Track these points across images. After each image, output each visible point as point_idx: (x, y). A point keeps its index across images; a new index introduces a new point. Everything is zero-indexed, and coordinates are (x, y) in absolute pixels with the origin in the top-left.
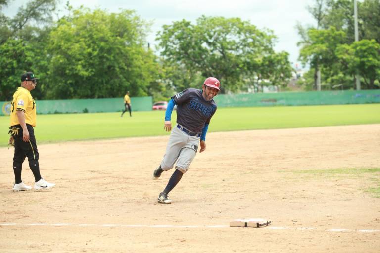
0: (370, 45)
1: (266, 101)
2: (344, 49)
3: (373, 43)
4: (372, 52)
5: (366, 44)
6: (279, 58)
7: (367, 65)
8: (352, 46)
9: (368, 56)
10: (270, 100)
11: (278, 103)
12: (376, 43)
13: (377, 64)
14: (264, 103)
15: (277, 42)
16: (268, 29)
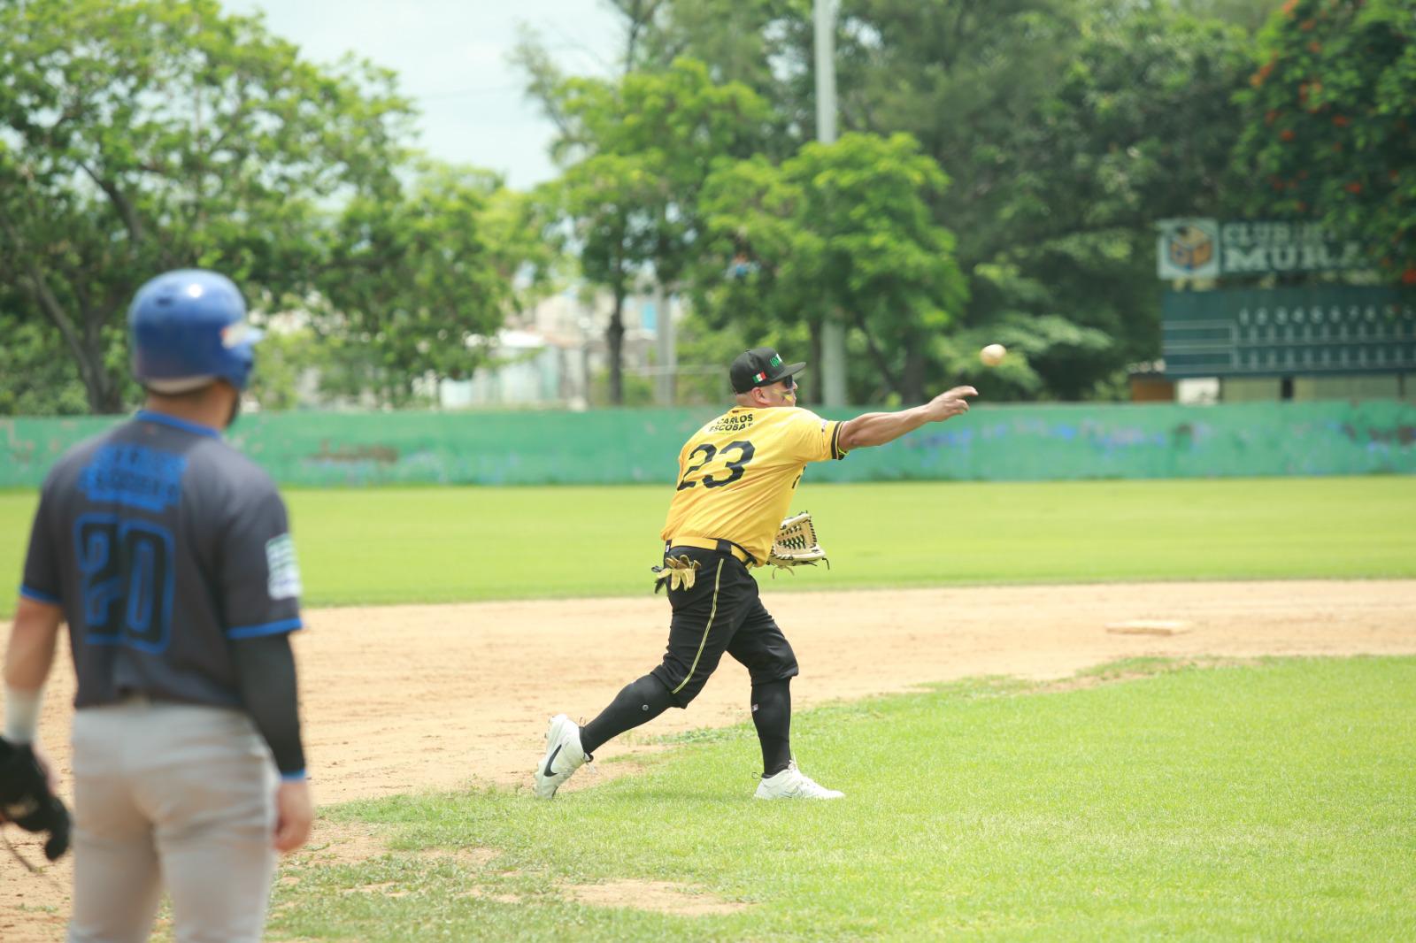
0: (884, 166)
1: (338, 457)
2: (748, 182)
3: (903, 156)
4: (894, 203)
5: (868, 157)
6: (425, 223)
8: (791, 167)
9: (870, 223)
10: (363, 453)
11: (403, 468)
12: (921, 152)
13: (918, 267)
14: (329, 466)
15: (416, 135)
16: (366, 64)
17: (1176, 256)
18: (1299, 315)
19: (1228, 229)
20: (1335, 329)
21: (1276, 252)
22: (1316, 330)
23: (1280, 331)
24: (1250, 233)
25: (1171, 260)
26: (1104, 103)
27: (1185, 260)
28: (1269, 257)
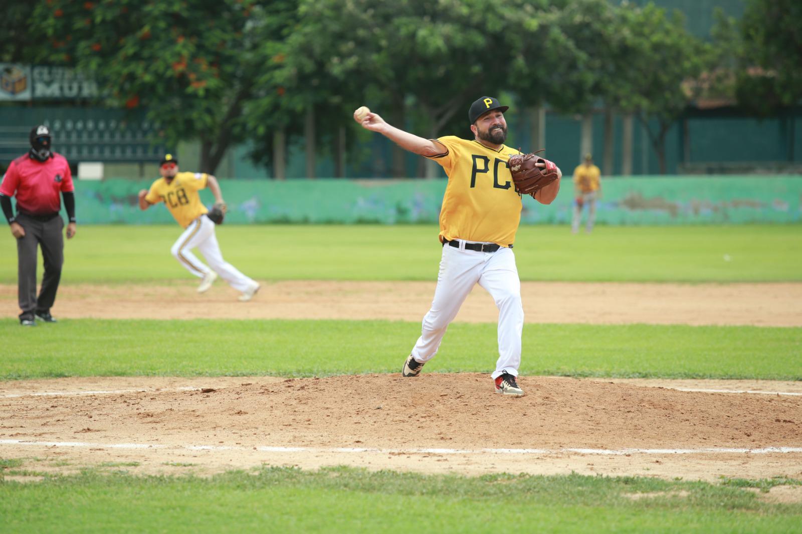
17: (5, 85)
18: (80, 125)
19: (36, 71)
20: (101, 134)
21: (66, 85)
22: (90, 134)
23: (68, 134)
24: (50, 73)
27: (10, 88)
28: (61, 89)
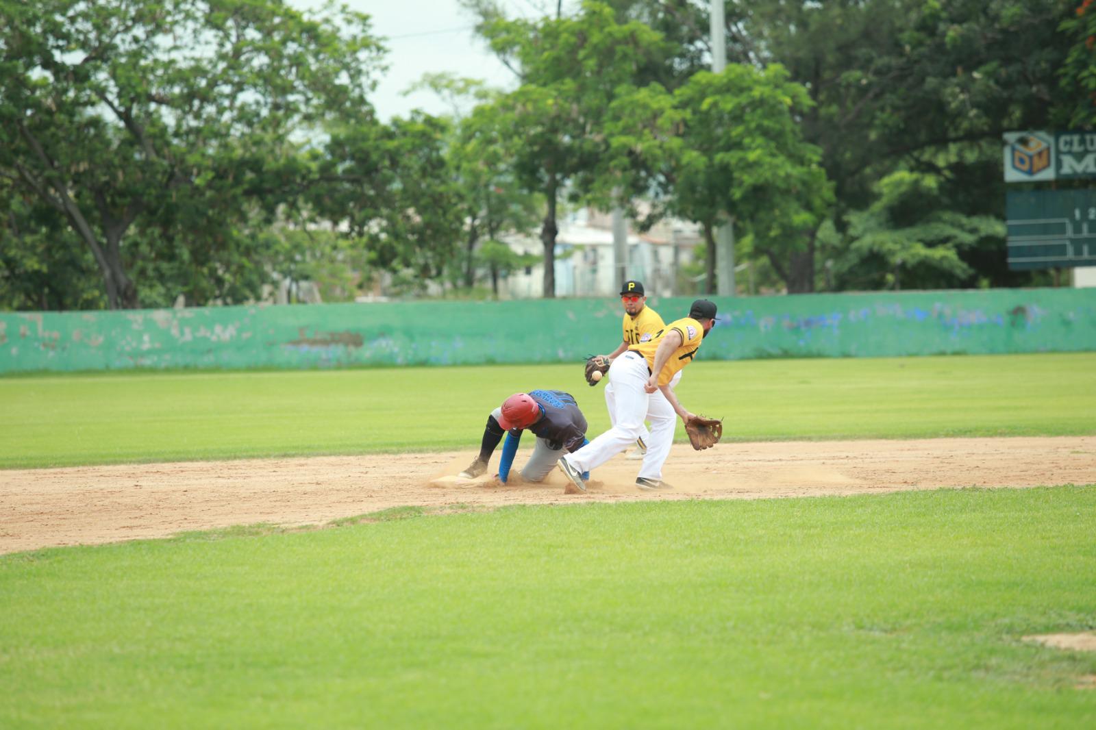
0: (759, 92)
1: (313, 342)
2: (645, 106)
4: (767, 123)
5: (746, 83)
6: (396, 142)
7: (741, 184)
8: (682, 92)
9: (747, 141)
10: (334, 340)
11: (366, 352)
12: (791, 79)
13: (788, 178)
14: (305, 350)
15: (385, 69)
16: (344, 9)
17: (1018, 163)
19: (1063, 139)
25: (1014, 167)
26: (952, 33)
27: (1026, 165)
